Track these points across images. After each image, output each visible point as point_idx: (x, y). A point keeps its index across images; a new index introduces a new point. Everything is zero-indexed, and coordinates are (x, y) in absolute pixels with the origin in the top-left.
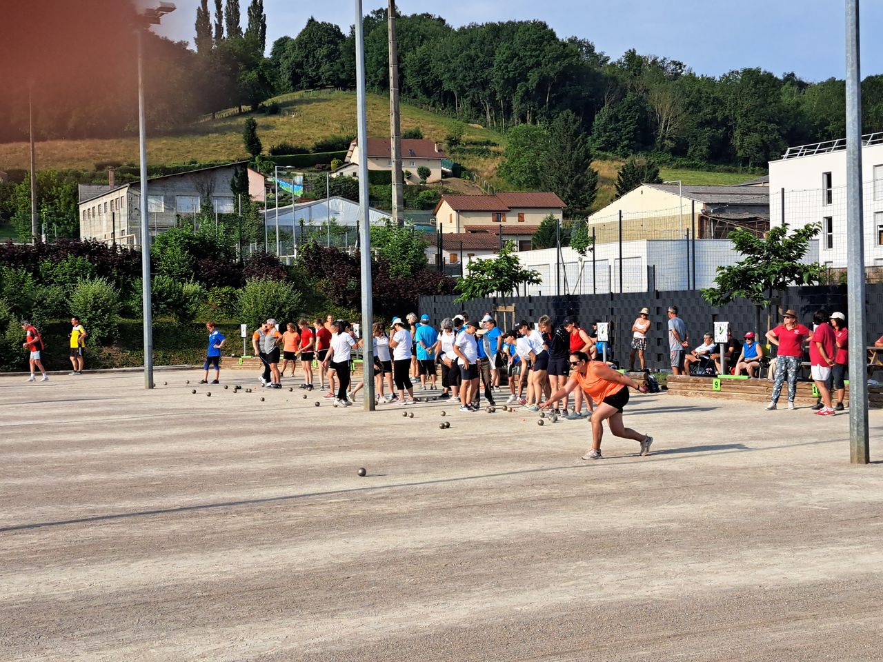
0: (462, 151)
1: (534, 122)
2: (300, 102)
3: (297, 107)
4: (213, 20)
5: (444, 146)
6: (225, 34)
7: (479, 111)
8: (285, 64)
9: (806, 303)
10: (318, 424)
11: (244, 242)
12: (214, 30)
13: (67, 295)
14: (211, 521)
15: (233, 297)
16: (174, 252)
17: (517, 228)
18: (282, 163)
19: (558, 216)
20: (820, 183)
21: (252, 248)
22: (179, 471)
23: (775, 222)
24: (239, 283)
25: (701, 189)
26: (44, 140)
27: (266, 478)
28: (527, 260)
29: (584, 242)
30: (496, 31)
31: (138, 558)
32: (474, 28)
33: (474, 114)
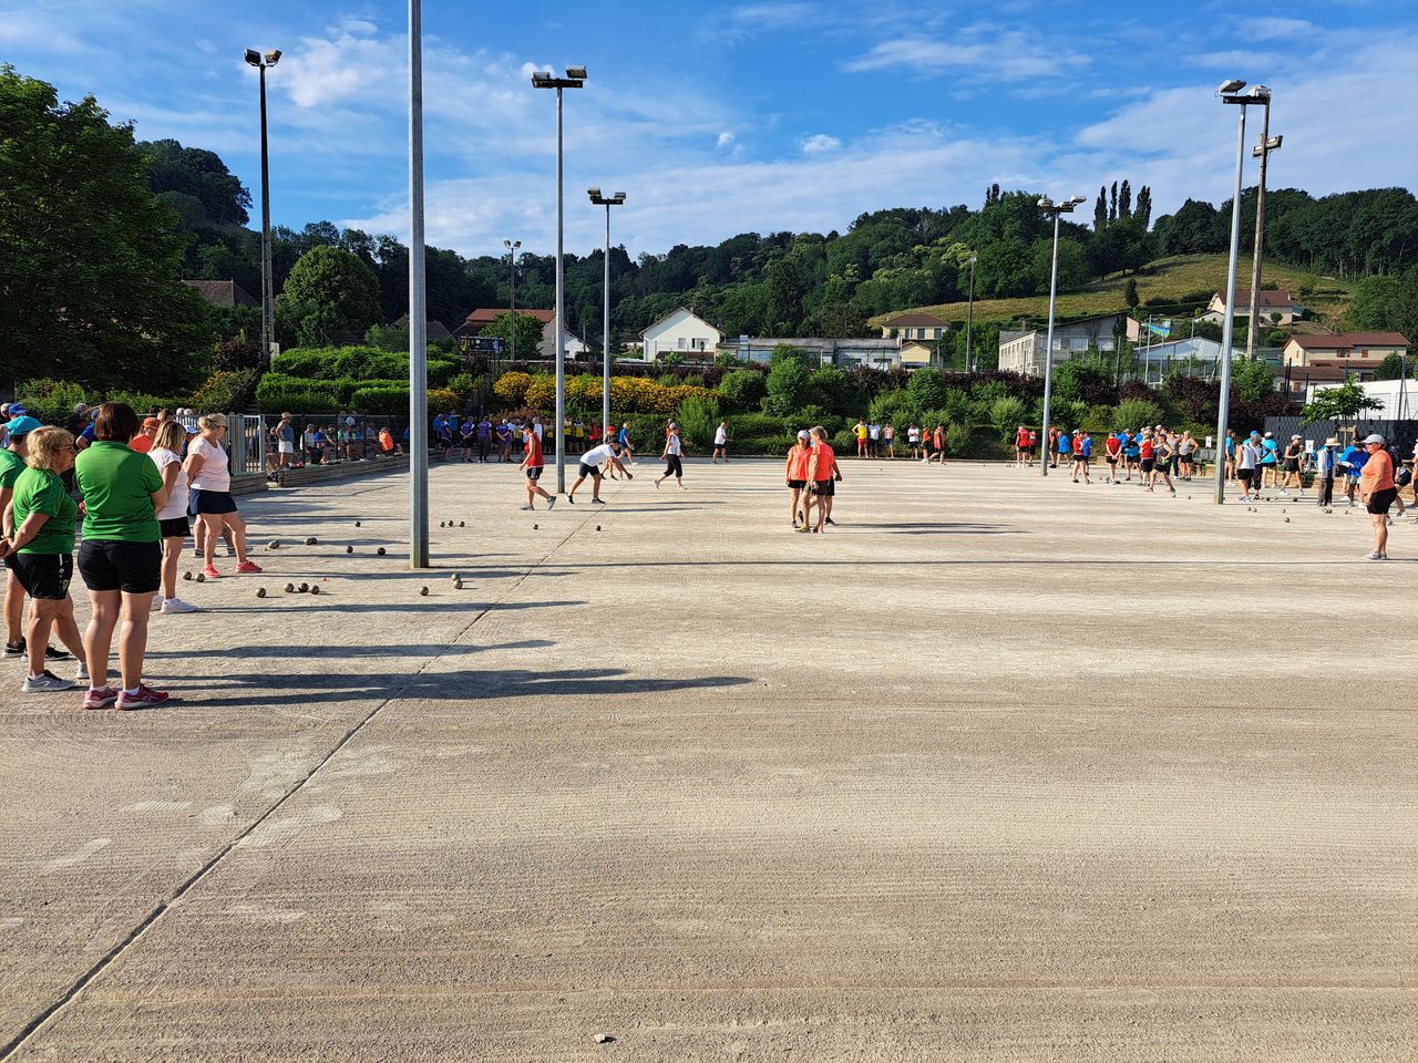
0: (1313, 299)
1: (1386, 273)
2: (1174, 264)
3: (1170, 269)
4: (1109, 206)
5: (1297, 295)
6: (1117, 216)
7: (1332, 266)
8: (1163, 236)
10: (1175, 511)
11: (1121, 372)
12: (1109, 214)
13: (989, 408)
14: (1094, 573)
15: (1110, 413)
16: (1068, 380)
17: (1358, 362)
18: (1156, 312)
19: (1402, 353)
21: (1126, 377)
22: (1066, 536)
24: (1115, 402)
26: (978, 300)
27: (1133, 547)
28: (1371, 389)
30: (1355, 198)
31: (1041, 593)
32: (1335, 198)
33: (1328, 268)
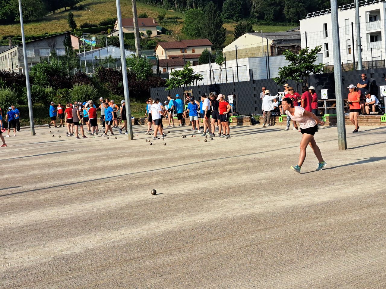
0: (165, 22)
1: (197, 8)
2: (92, 4)
3: (91, 6)
5: (157, 20)
7: (172, 4)
9: (318, 81)
10: (108, 147)
11: (71, 68)
15: (68, 93)
16: (40, 74)
17: (191, 55)
18: (86, 32)
19: (210, 49)
20: (322, 28)
21: (75, 71)
23: (303, 47)
24: (70, 87)
25: (271, 34)
28: (197, 69)
29: (221, 60)
33: (170, 5)
